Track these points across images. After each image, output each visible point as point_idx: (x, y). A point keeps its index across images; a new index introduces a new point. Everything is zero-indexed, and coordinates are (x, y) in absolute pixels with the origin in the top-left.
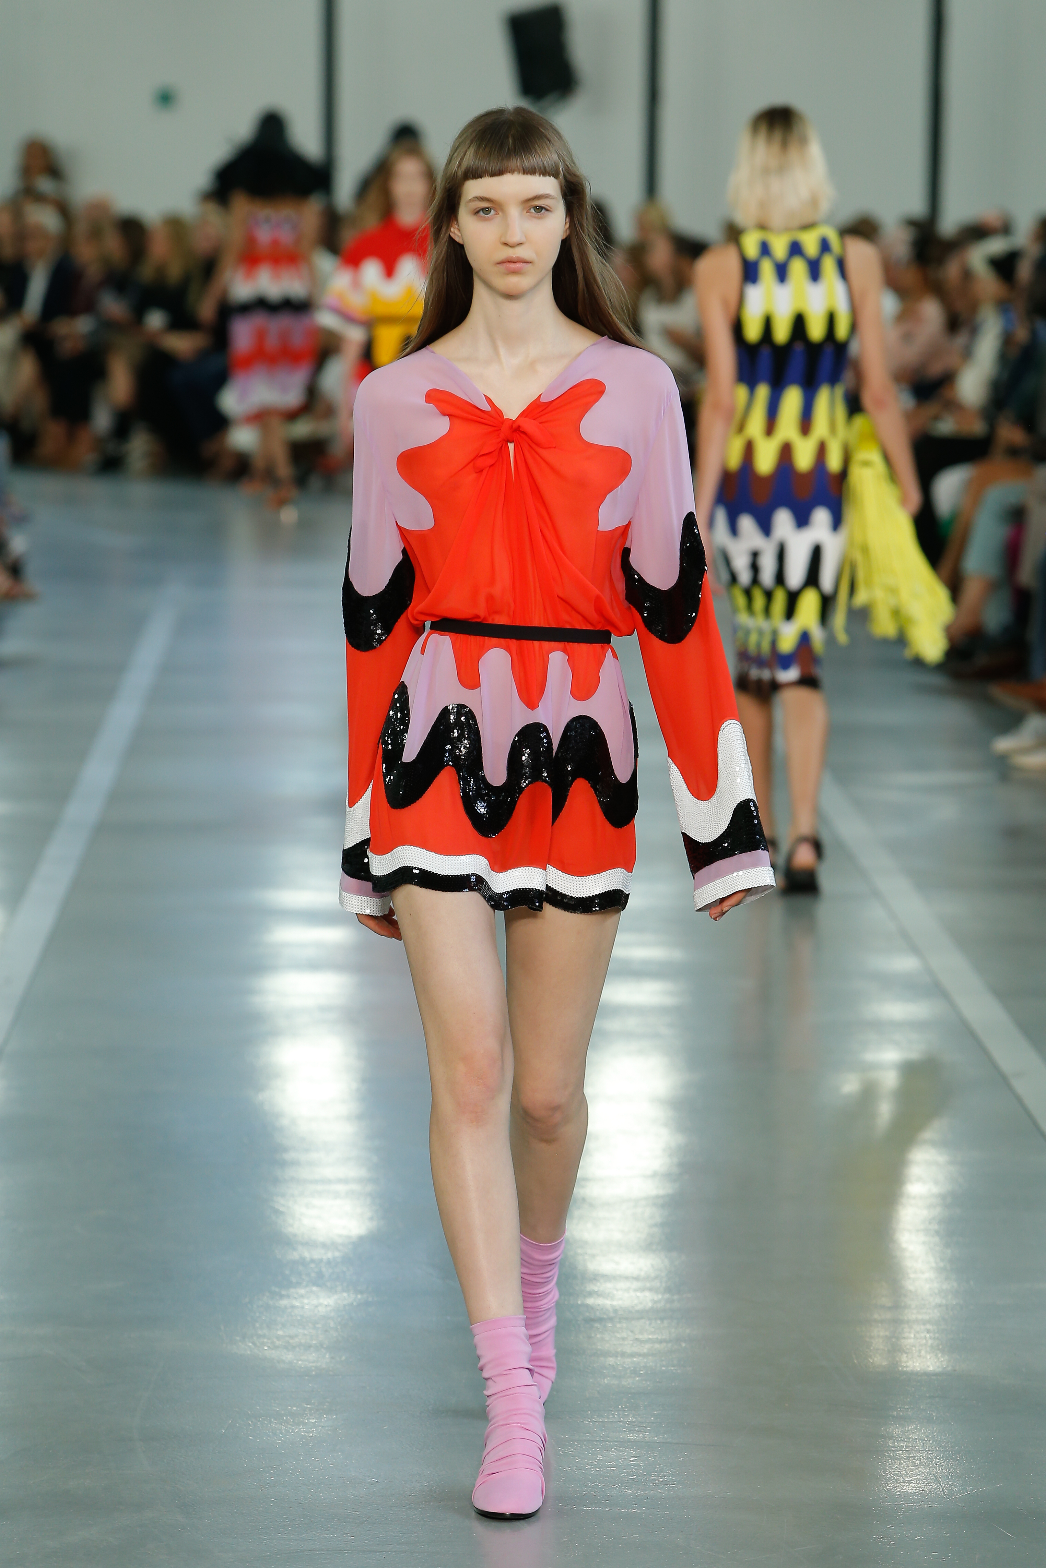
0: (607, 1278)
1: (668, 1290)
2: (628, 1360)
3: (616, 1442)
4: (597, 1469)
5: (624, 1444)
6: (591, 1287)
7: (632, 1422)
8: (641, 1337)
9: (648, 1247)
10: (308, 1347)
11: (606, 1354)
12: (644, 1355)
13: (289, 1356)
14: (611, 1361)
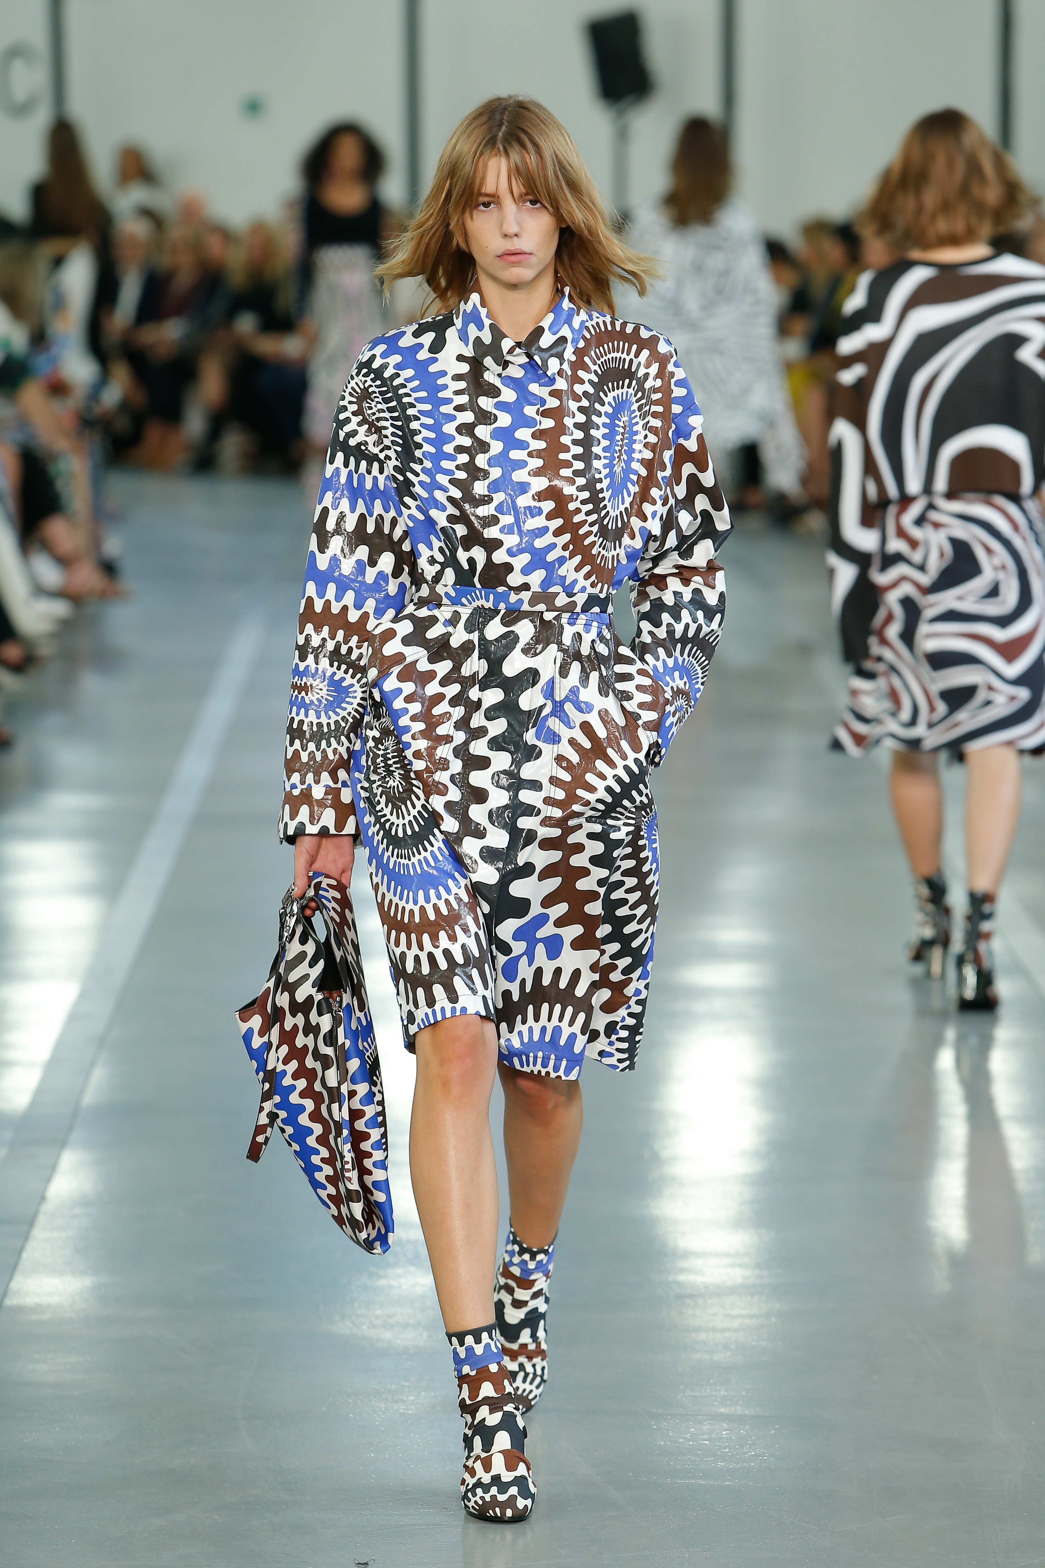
0: (697, 1255)
1: (758, 1266)
2: (719, 1336)
3: (709, 1415)
4: (691, 1443)
5: (718, 1418)
6: (682, 1264)
7: (723, 1396)
8: (732, 1312)
9: (738, 1224)
10: (406, 1326)
11: (697, 1329)
12: (735, 1330)
13: (387, 1335)
14: (702, 1336)
